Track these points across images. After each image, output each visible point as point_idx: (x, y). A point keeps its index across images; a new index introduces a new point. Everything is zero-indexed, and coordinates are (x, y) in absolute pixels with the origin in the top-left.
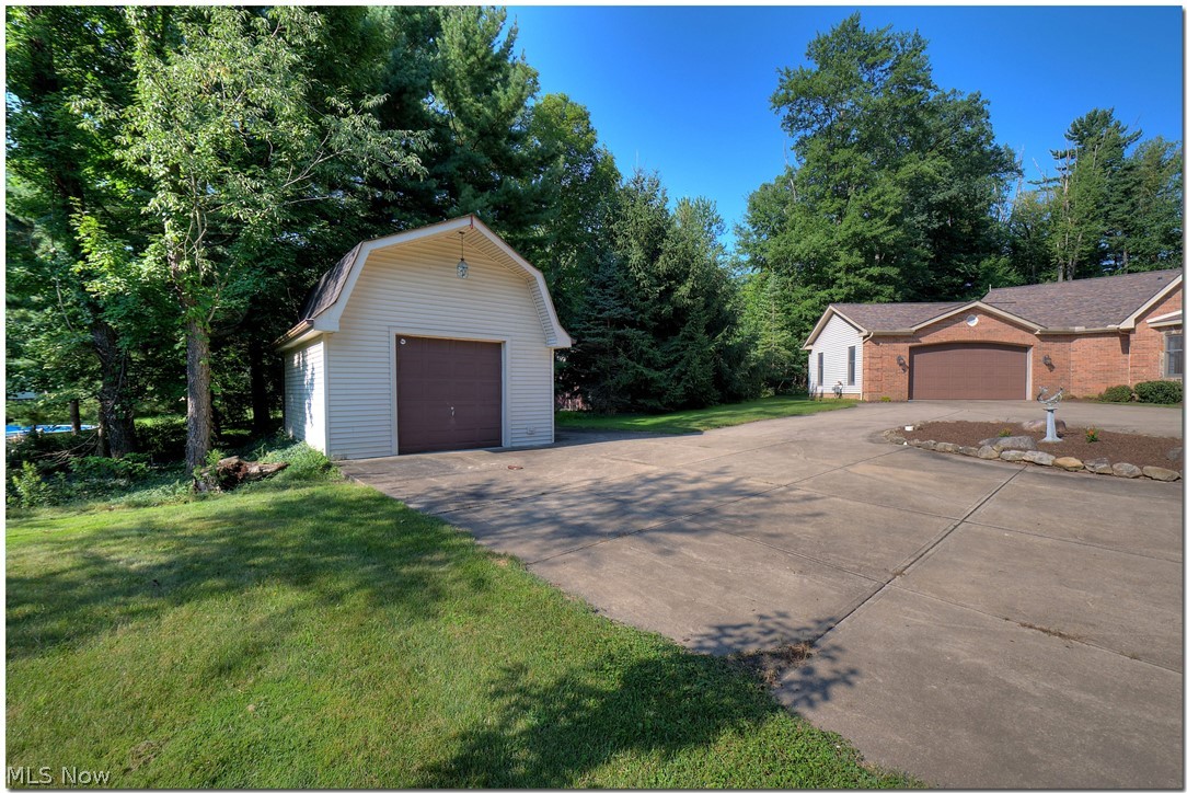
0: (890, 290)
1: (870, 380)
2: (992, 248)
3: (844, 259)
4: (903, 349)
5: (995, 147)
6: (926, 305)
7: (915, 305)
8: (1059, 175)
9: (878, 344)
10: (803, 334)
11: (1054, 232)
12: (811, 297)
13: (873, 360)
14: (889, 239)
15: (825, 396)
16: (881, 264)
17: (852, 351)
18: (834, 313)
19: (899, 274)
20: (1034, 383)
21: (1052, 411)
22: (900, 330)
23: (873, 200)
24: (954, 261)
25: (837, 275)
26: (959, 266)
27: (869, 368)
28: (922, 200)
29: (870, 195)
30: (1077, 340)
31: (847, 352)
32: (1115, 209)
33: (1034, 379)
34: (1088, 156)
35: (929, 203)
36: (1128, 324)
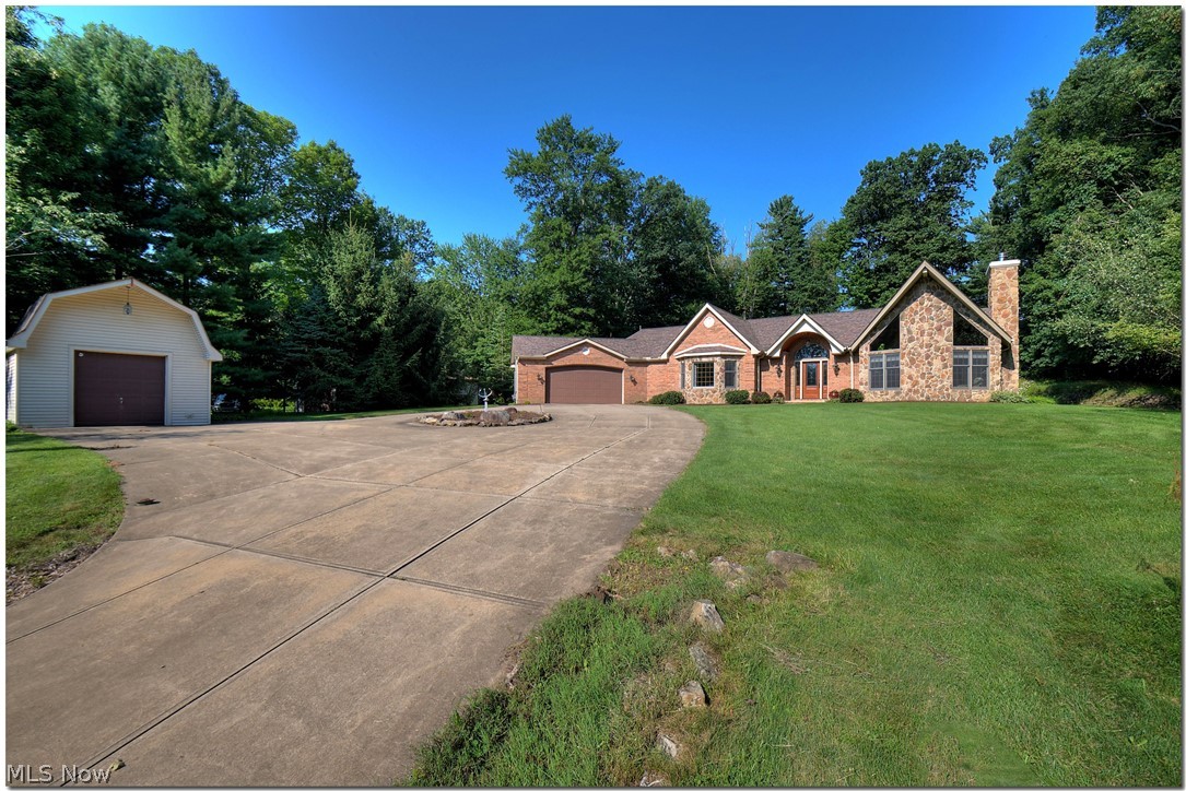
1: (520, 390)
4: (541, 369)
9: (525, 365)
20: (626, 392)
22: (540, 355)
27: (519, 381)
30: (648, 366)
33: (625, 389)
36: (664, 357)
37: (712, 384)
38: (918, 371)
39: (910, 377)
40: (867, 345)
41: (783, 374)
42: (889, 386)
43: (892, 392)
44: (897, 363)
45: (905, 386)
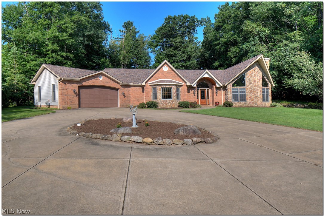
0: (70, 63)
1: (62, 100)
2: (104, 56)
3: (50, 46)
4: (76, 86)
5: (104, 21)
6: (84, 70)
7: (80, 70)
8: (121, 37)
9: (65, 84)
10: (31, 77)
11: (121, 54)
12: (35, 60)
13: (63, 91)
14: (69, 42)
15: (42, 107)
16: (66, 52)
17: (54, 86)
18: (45, 68)
19: (74, 57)
20: (120, 101)
21: (134, 115)
22: (74, 79)
23: (62, 25)
24: (93, 57)
25: (48, 52)
26: (94, 59)
27: (61, 94)
28: (81, 32)
29: (61, 22)
30: (131, 88)
31: (52, 86)
32: (134, 51)
33: (120, 100)
34: (128, 33)
35: (84, 34)
36: (144, 84)
37: (171, 98)
38: (254, 95)
39: (250, 97)
40: (231, 84)
41: (196, 94)
42: (241, 100)
43: (243, 103)
44: (244, 92)
45: (248, 101)
